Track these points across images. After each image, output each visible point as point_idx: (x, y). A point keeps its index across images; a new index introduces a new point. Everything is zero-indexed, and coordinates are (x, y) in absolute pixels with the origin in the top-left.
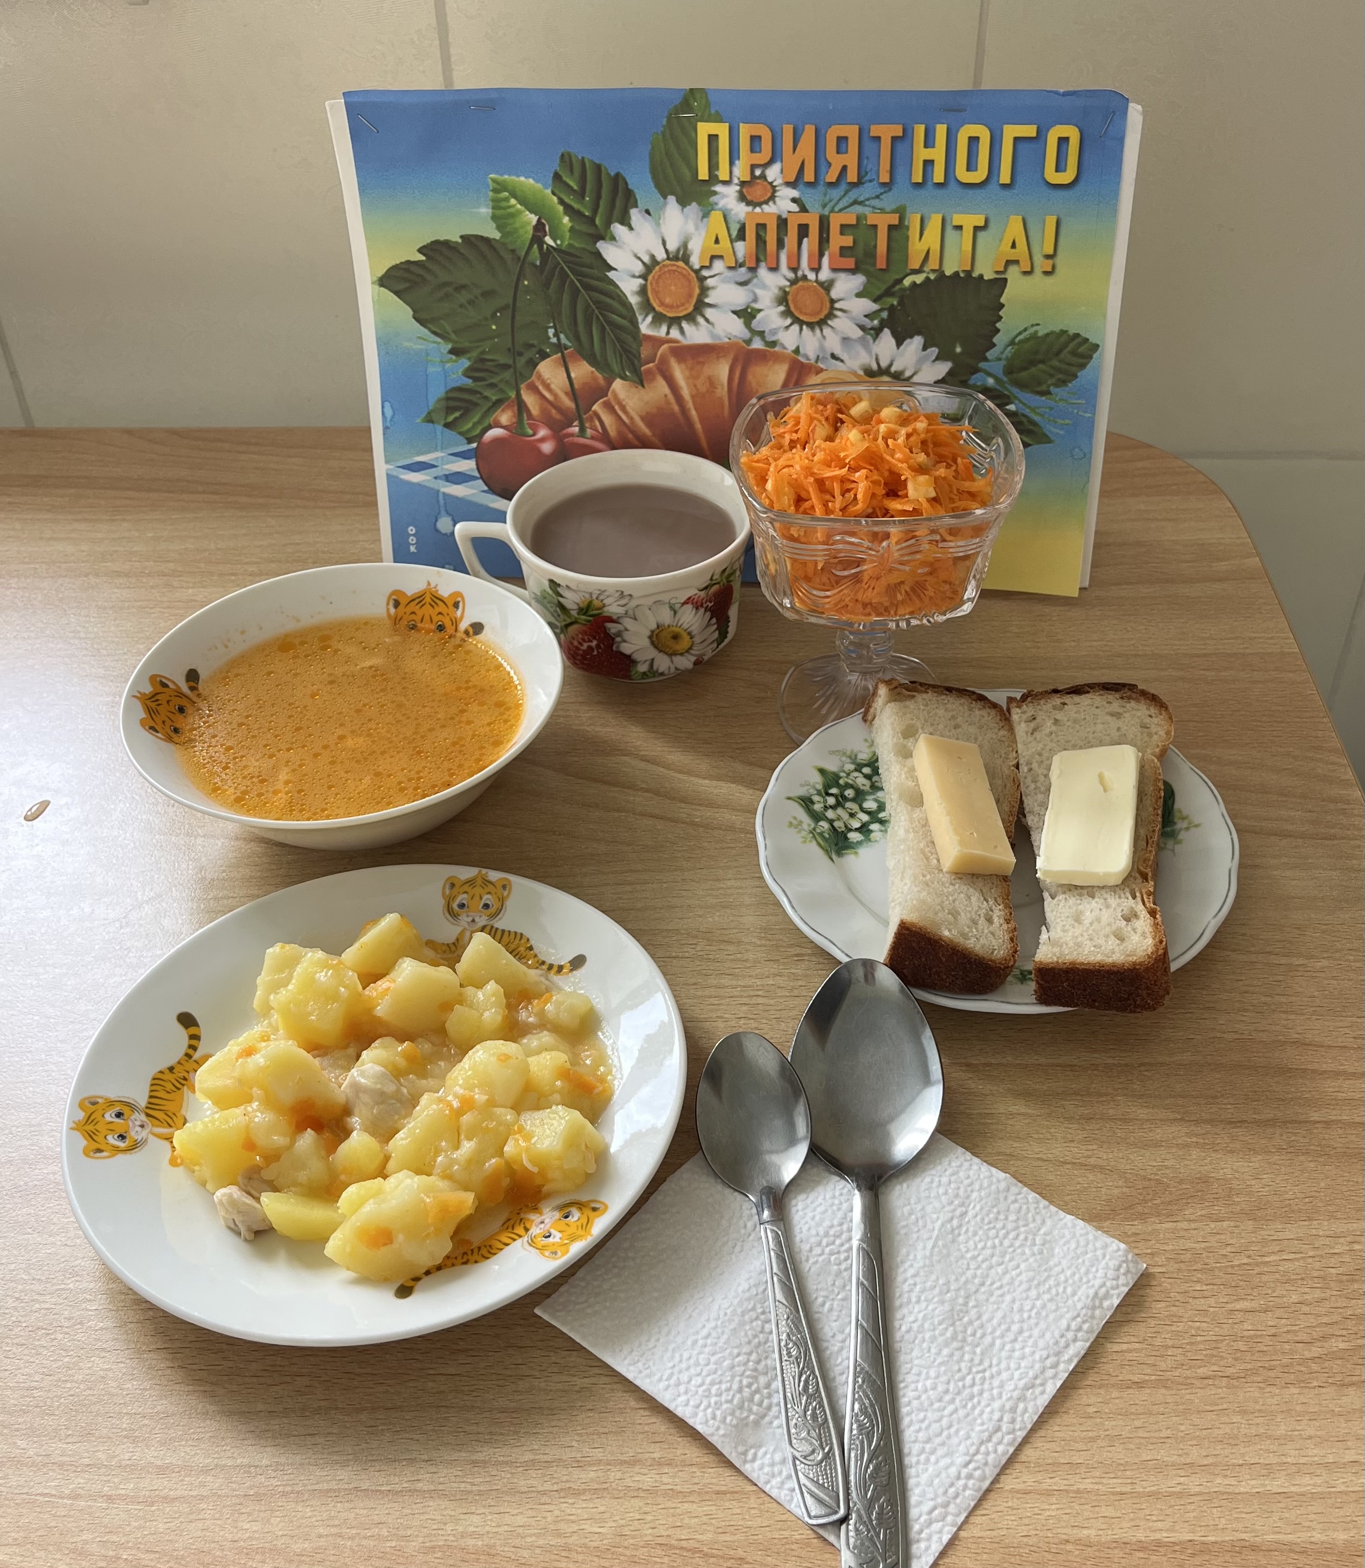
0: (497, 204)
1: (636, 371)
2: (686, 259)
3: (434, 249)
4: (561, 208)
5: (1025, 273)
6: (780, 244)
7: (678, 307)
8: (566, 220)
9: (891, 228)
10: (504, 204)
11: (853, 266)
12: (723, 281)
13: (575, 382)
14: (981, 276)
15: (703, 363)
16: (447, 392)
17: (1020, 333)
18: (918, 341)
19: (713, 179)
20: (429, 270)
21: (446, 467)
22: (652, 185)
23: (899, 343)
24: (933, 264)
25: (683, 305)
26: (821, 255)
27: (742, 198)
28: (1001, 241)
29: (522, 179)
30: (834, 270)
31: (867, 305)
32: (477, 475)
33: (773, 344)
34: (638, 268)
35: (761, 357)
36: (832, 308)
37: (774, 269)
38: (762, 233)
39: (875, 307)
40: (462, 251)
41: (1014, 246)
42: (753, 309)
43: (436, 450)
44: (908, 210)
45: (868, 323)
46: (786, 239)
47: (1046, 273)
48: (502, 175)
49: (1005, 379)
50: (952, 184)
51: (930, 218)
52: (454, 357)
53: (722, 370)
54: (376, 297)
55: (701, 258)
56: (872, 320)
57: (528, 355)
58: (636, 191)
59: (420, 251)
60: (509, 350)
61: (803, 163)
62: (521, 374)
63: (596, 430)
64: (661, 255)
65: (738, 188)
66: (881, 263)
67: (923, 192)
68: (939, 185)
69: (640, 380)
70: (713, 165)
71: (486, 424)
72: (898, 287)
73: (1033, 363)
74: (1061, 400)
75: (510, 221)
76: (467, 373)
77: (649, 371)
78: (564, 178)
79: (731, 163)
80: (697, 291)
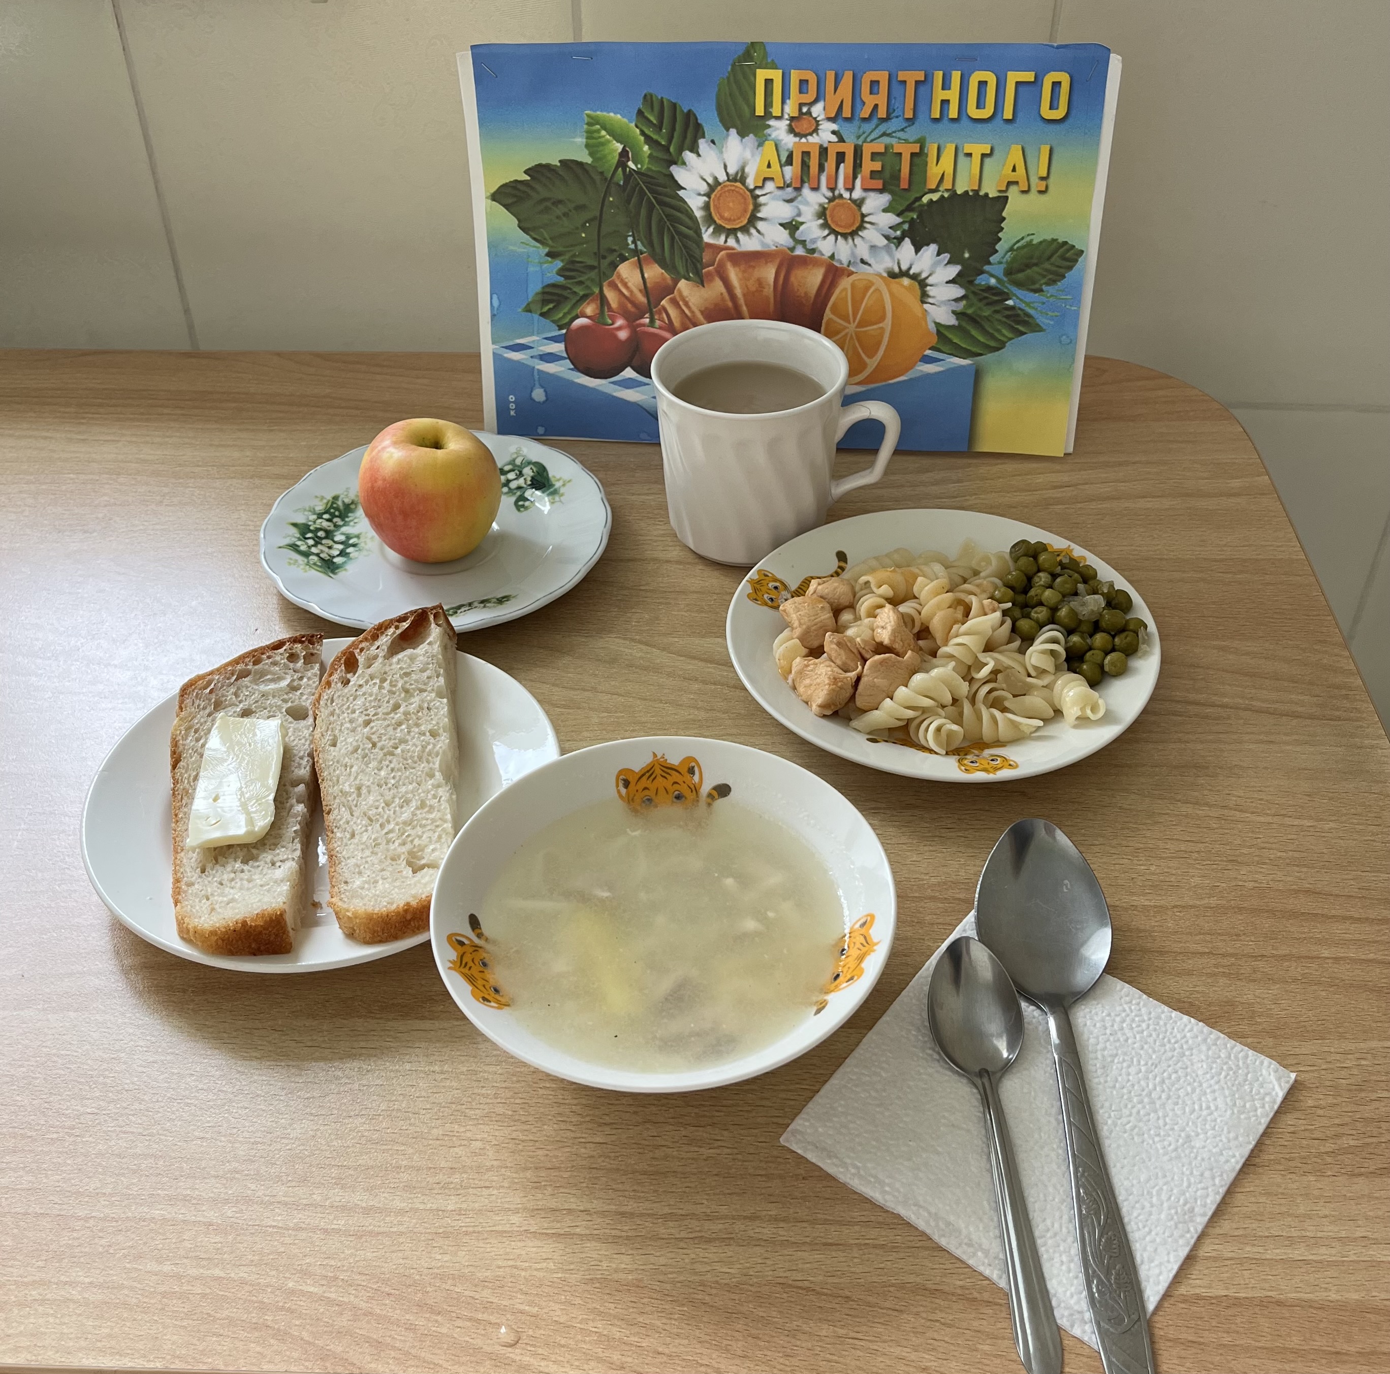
0: (590, 135)
1: (698, 273)
2: (743, 180)
3: (538, 172)
4: (642, 138)
5: (1023, 192)
6: (821, 168)
7: (734, 220)
8: (646, 148)
9: (913, 155)
10: (596, 135)
11: (881, 187)
12: (774, 199)
13: (648, 281)
14: (986, 195)
15: (754, 267)
16: (543, 288)
17: (1018, 241)
18: (933, 248)
19: (768, 115)
20: (532, 188)
21: (541, 348)
22: (718, 119)
23: (917, 251)
24: (947, 184)
25: (739, 218)
26: (855, 178)
27: (791, 130)
28: (1003, 166)
29: (612, 114)
30: (866, 190)
31: (893, 219)
32: (565, 355)
33: (813, 251)
34: (704, 188)
35: (803, 262)
36: (863, 221)
37: (816, 189)
38: (806, 159)
39: (898, 220)
40: (561, 173)
41: (1014, 170)
42: (796, 222)
43: (532, 334)
44: (928, 141)
45: (892, 234)
46: (826, 164)
47: (1040, 192)
48: (595, 111)
49: (1005, 279)
50: (964, 119)
51: (945, 147)
52: (550, 259)
53: (769, 273)
54: (489, 210)
55: (755, 180)
56: (895, 231)
57: (610, 258)
58: (704, 125)
59: (526, 172)
60: (595, 254)
61: (842, 102)
62: (604, 273)
63: (663, 321)
64: (722, 177)
65: (788, 122)
66: (904, 184)
67: (940, 126)
68: (953, 120)
69: (701, 281)
70: (768, 104)
71: (573, 314)
72: (917, 204)
73: (1028, 266)
74: (1051, 296)
75: (601, 148)
76: (560, 272)
77: (709, 274)
78: (646, 114)
79: (783, 102)
80: (751, 207)
